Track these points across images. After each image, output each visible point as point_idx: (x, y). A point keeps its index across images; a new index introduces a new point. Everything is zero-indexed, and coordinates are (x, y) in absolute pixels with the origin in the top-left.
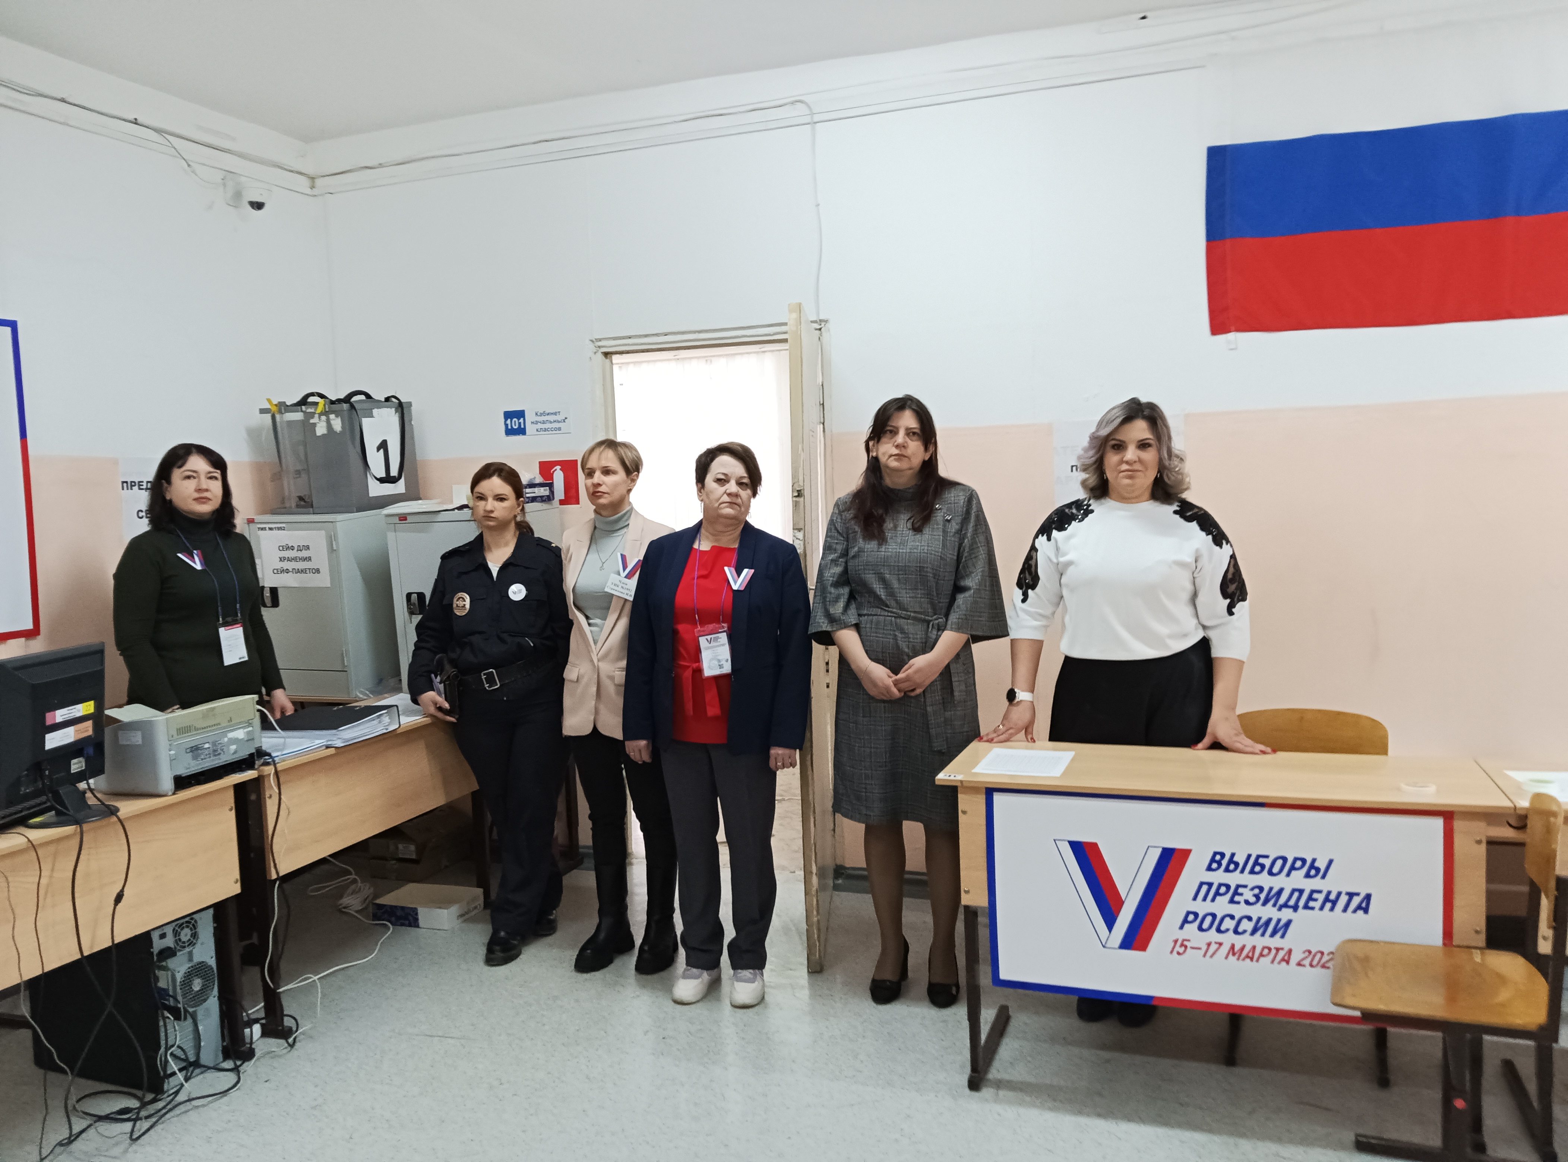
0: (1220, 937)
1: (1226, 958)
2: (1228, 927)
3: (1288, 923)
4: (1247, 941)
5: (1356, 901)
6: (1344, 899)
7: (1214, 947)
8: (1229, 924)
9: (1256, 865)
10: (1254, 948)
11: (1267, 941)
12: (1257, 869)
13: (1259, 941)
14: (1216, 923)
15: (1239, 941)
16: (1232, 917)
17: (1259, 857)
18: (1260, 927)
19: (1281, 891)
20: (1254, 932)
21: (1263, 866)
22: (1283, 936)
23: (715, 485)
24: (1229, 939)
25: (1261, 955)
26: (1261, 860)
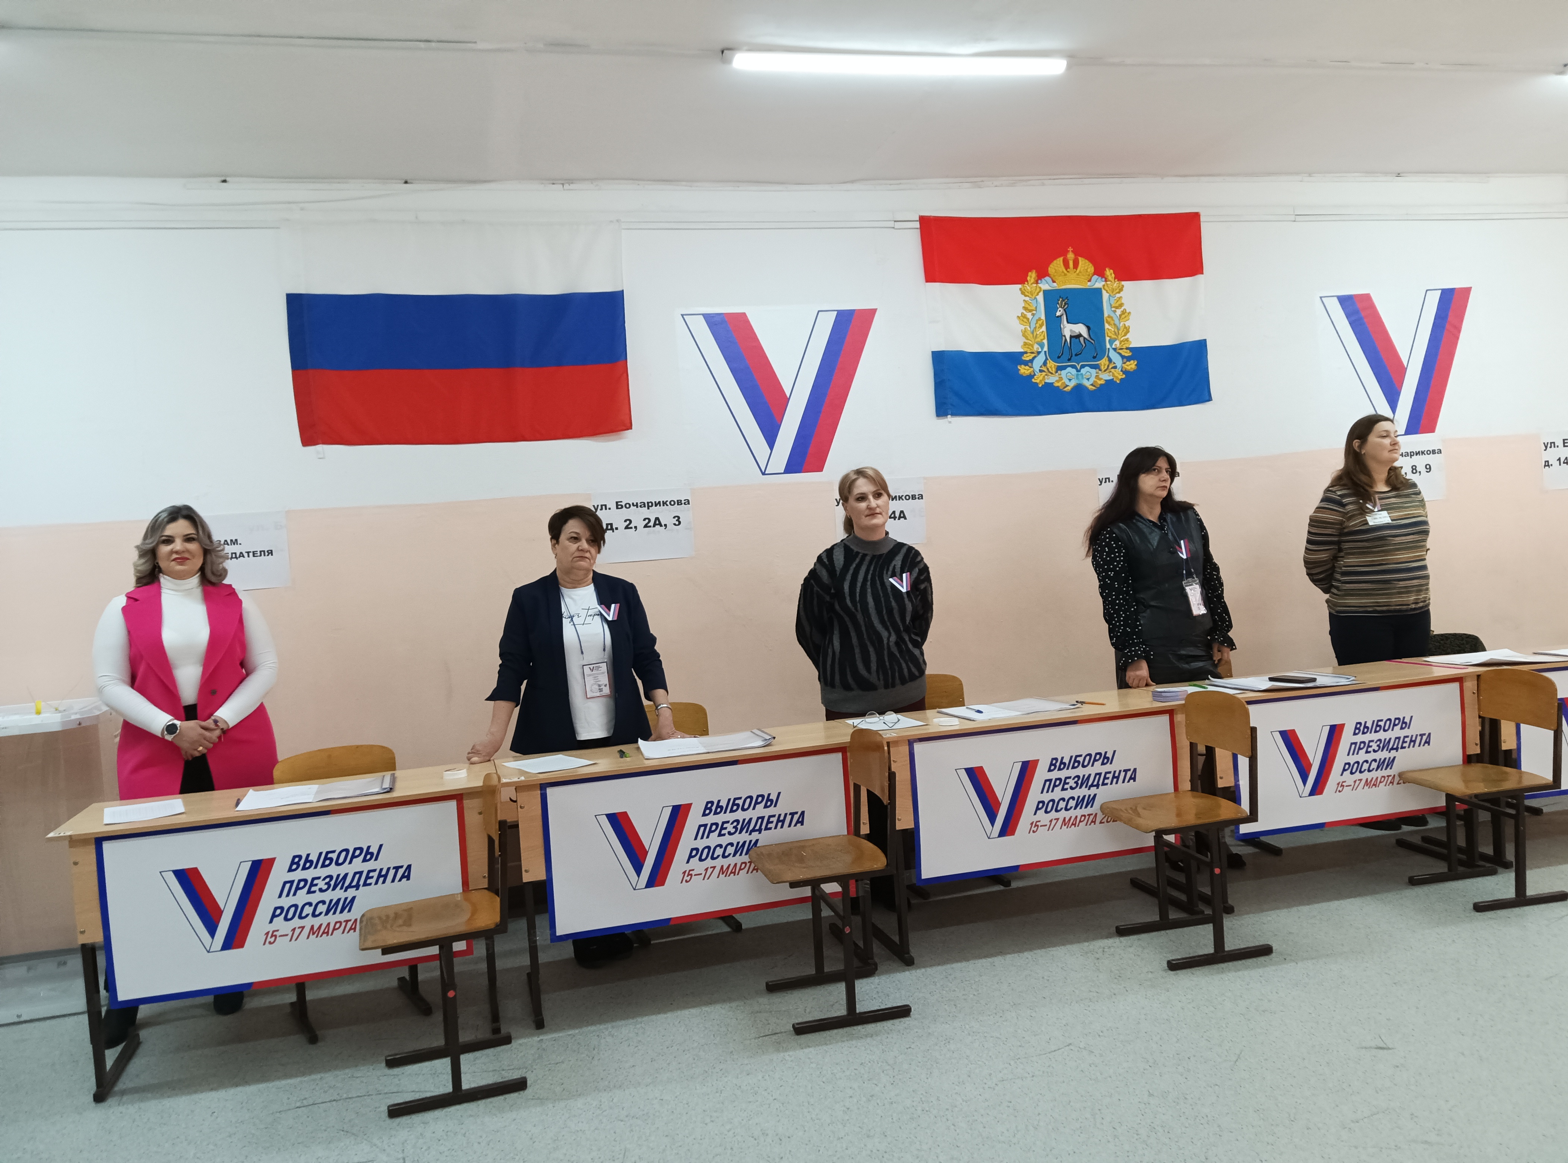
0: (302, 922)
1: (308, 938)
2: (308, 913)
3: (354, 898)
4: (323, 920)
5: (401, 872)
6: (392, 872)
7: (297, 931)
8: (308, 910)
9: (326, 859)
10: (329, 924)
11: (339, 917)
12: (327, 862)
13: (332, 918)
14: (298, 912)
15: (316, 922)
16: (310, 904)
17: (328, 853)
18: (332, 907)
19: (346, 875)
20: (327, 914)
21: (331, 859)
22: (349, 911)
23: (567, 543)
24: (309, 922)
25: (334, 929)
26: (330, 855)
